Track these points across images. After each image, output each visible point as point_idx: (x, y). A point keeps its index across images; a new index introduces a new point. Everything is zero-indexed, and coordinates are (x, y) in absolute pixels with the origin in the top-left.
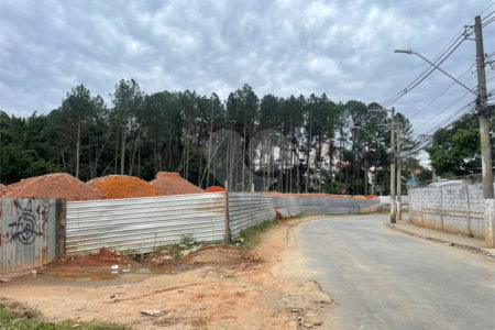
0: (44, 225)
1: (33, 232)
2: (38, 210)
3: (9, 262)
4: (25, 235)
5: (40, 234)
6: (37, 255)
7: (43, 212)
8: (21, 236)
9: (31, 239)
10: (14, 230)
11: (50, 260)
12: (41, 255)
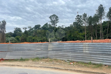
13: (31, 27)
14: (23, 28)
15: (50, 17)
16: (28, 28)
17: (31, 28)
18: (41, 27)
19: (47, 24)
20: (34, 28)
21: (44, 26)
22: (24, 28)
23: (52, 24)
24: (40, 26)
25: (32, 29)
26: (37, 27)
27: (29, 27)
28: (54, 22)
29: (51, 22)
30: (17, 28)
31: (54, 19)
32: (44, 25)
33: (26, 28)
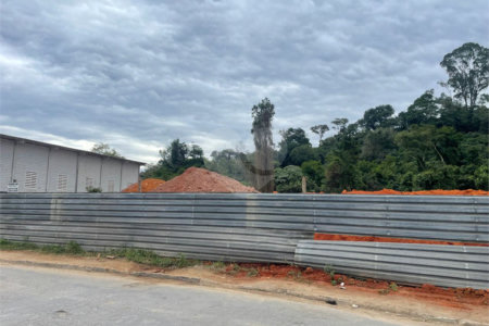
13: (346, 121)
14: (314, 129)
15: (447, 63)
16: (334, 125)
17: (347, 125)
18: (395, 115)
19: (430, 96)
20: (361, 122)
21: (411, 108)
22: (316, 128)
23: (458, 96)
24: (389, 110)
25: (353, 127)
26: (377, 116)
27: (337, 122)
28: (471, 80)
29: (453, 86)
30: (291, 130)
31: (471, 67)
32: (412, 103)
33: (325, 128)
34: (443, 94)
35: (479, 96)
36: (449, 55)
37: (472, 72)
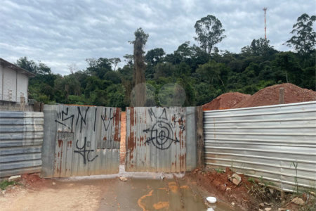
0: (180, 133)
1: (168, 138)
2: (174, 119)
3: (143, 162)
4: (159, 140)
5: (177, 141)
6: (173, 160)
7: (180, 121)
8: (154, 141)
9: (167, 145)
10: (148, 135)
11: (189, 168)
12: (178, 161)
14: (111, 60)
16: (124, 59)
19: (187, 45)
21: (176, 52)
23: (202, 47)
27: (127, 57)
29: (200, 40)
31: (210, 30)
33: (118, 60)
34: (194, 45)
35: (213, 48)
36: (199, 21)
37: (210, 33)
